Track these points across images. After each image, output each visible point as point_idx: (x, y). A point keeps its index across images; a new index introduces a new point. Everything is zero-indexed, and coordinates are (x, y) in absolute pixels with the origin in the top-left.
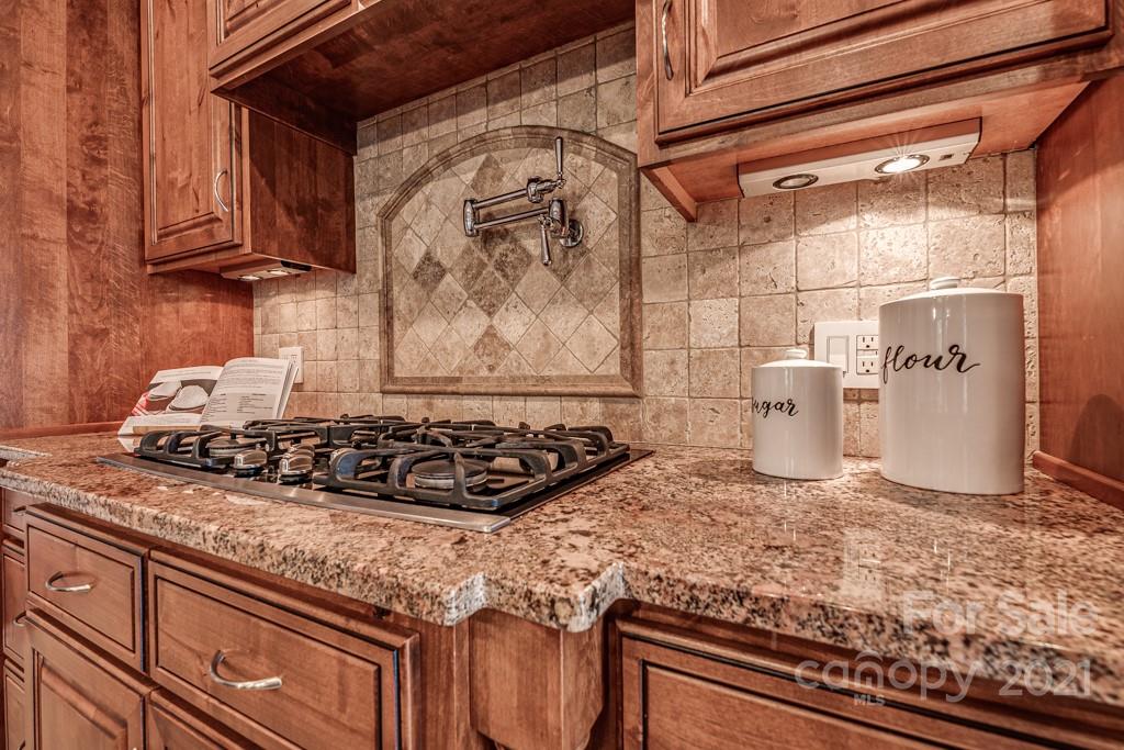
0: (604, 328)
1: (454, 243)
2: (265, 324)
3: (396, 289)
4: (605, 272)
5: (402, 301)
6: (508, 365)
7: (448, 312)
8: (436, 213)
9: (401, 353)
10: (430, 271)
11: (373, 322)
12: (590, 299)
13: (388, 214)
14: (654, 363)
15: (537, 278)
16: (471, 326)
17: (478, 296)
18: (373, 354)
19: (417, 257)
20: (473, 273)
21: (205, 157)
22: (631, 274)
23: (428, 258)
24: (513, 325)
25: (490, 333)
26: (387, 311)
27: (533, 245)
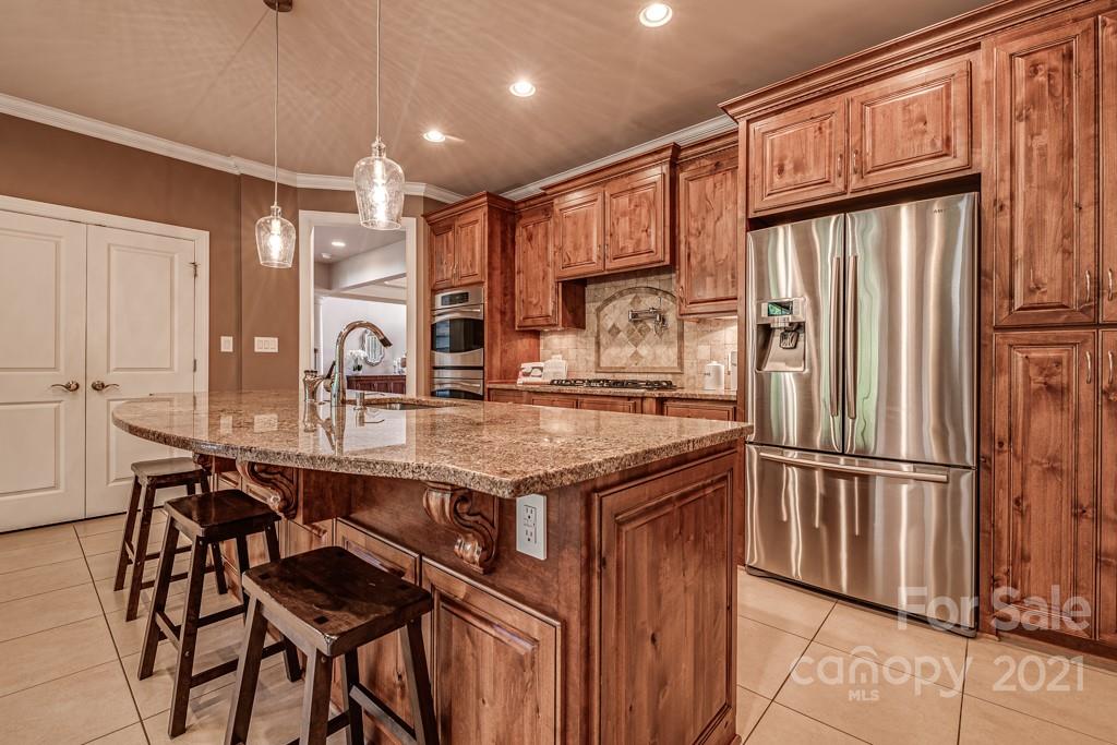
0: (673, 352)
1: (624, 322)
2: (545, 346)
3: (601, 336)
4: (673, 336)
5: (604, 339)
6: (642, 363)
7: (621, 345)
8: (617, 312)
9: (603, 358)
10: (614, 331)
11: (593, 347)
12: (669, 343)
13: (599, 310)
14: (687, 363)
15: (651, 335)
16: (629, 350)
17: (632, 340)
18: (592, 358)
19: (610, 326)
20: (630, 332)
21: (545, 296)
22: (681, 336)
23: (614, 326)
24: (644, 350)
25: (636, 353)
26: (598, 344)
27: (651, 324)
